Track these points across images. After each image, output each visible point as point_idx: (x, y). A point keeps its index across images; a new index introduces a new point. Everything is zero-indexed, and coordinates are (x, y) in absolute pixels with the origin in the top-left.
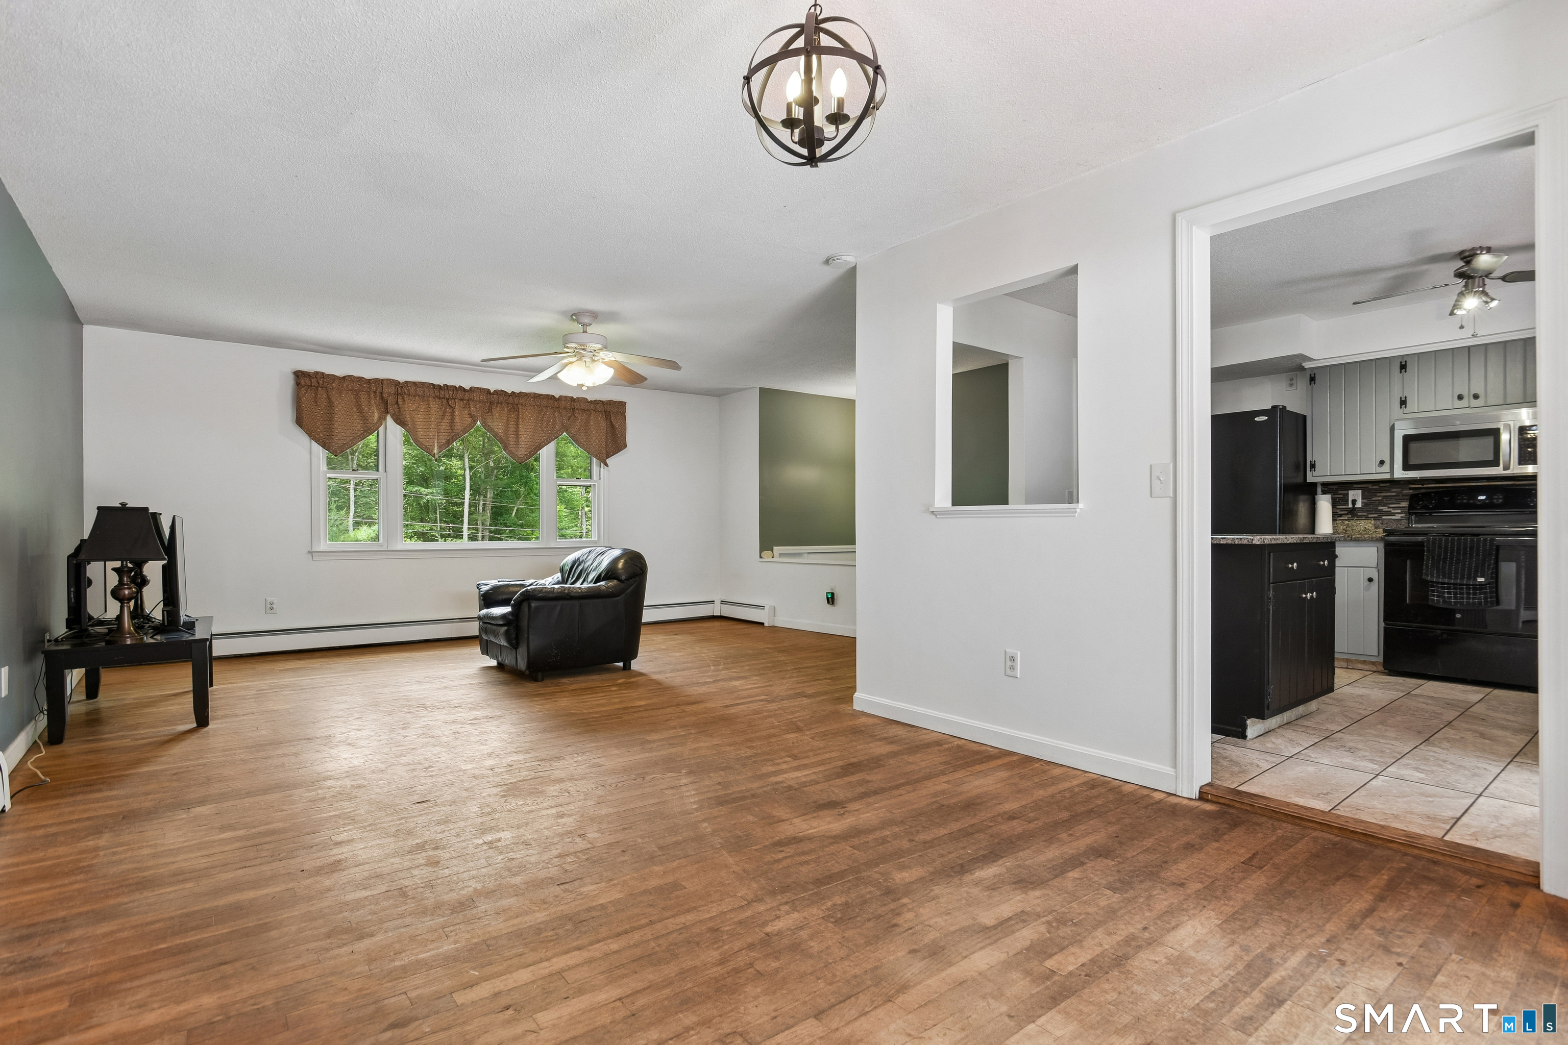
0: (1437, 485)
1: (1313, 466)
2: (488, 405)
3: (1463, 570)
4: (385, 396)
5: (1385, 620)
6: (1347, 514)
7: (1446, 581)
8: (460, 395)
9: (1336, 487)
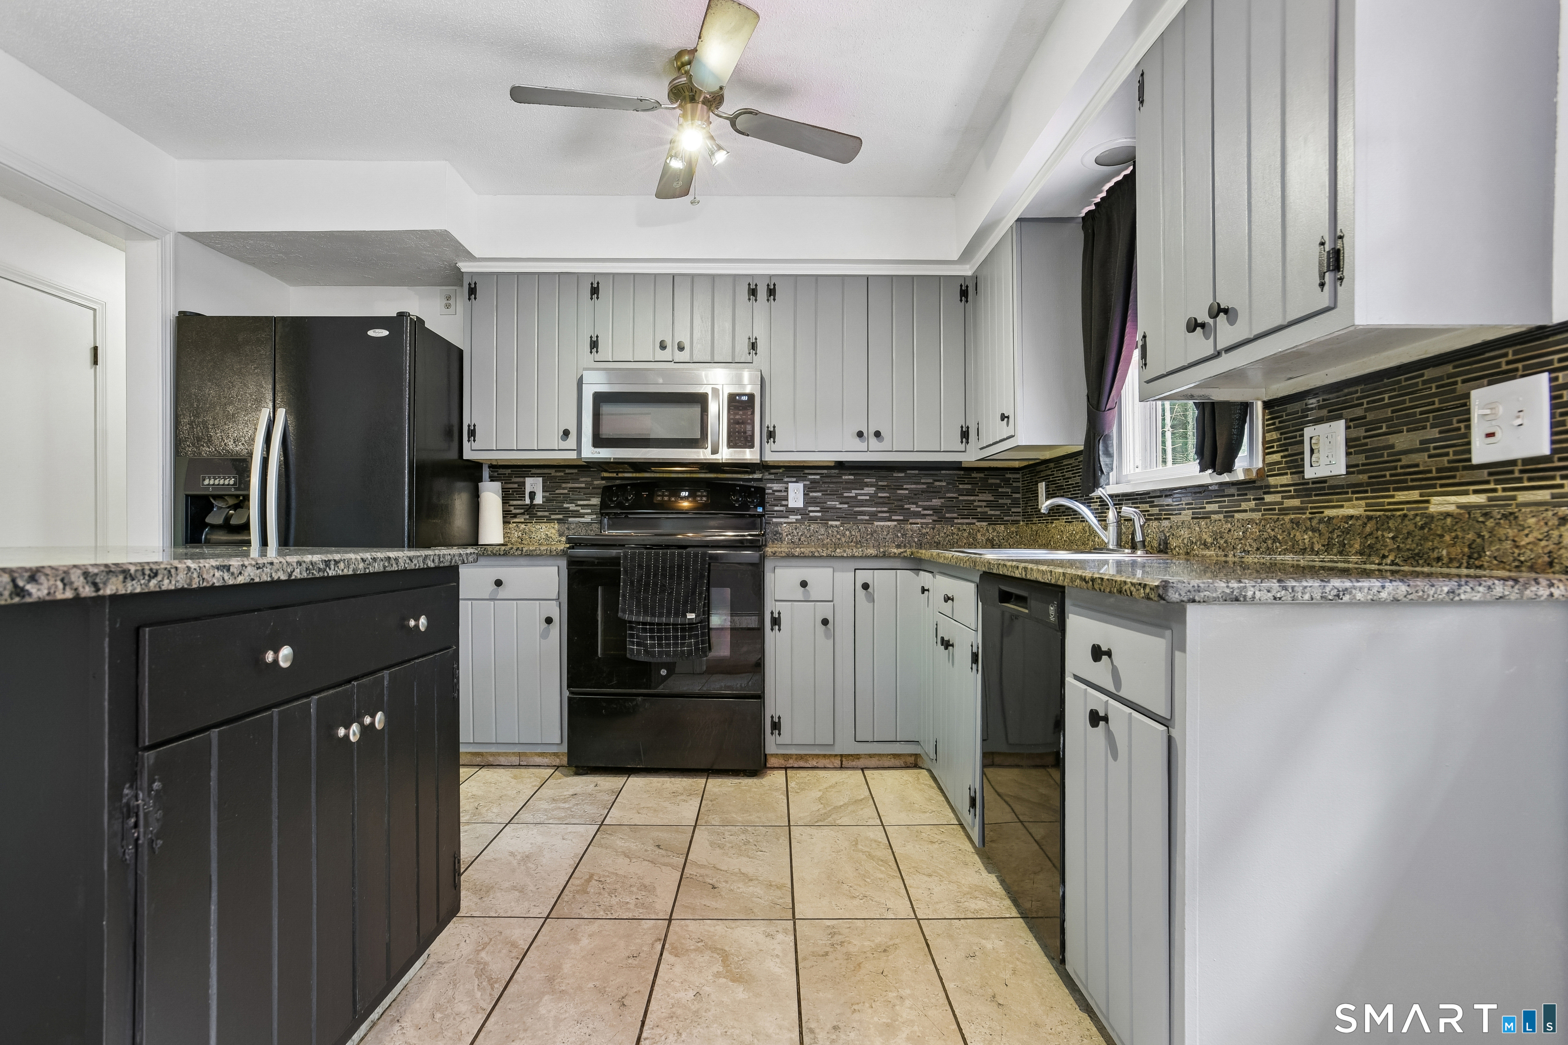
0: (634, 475)
1: (472, 433)
3: (670, 602)
5: (569, 687)
6: (523, 514)
7: (649, 619)
9: (509, 471)
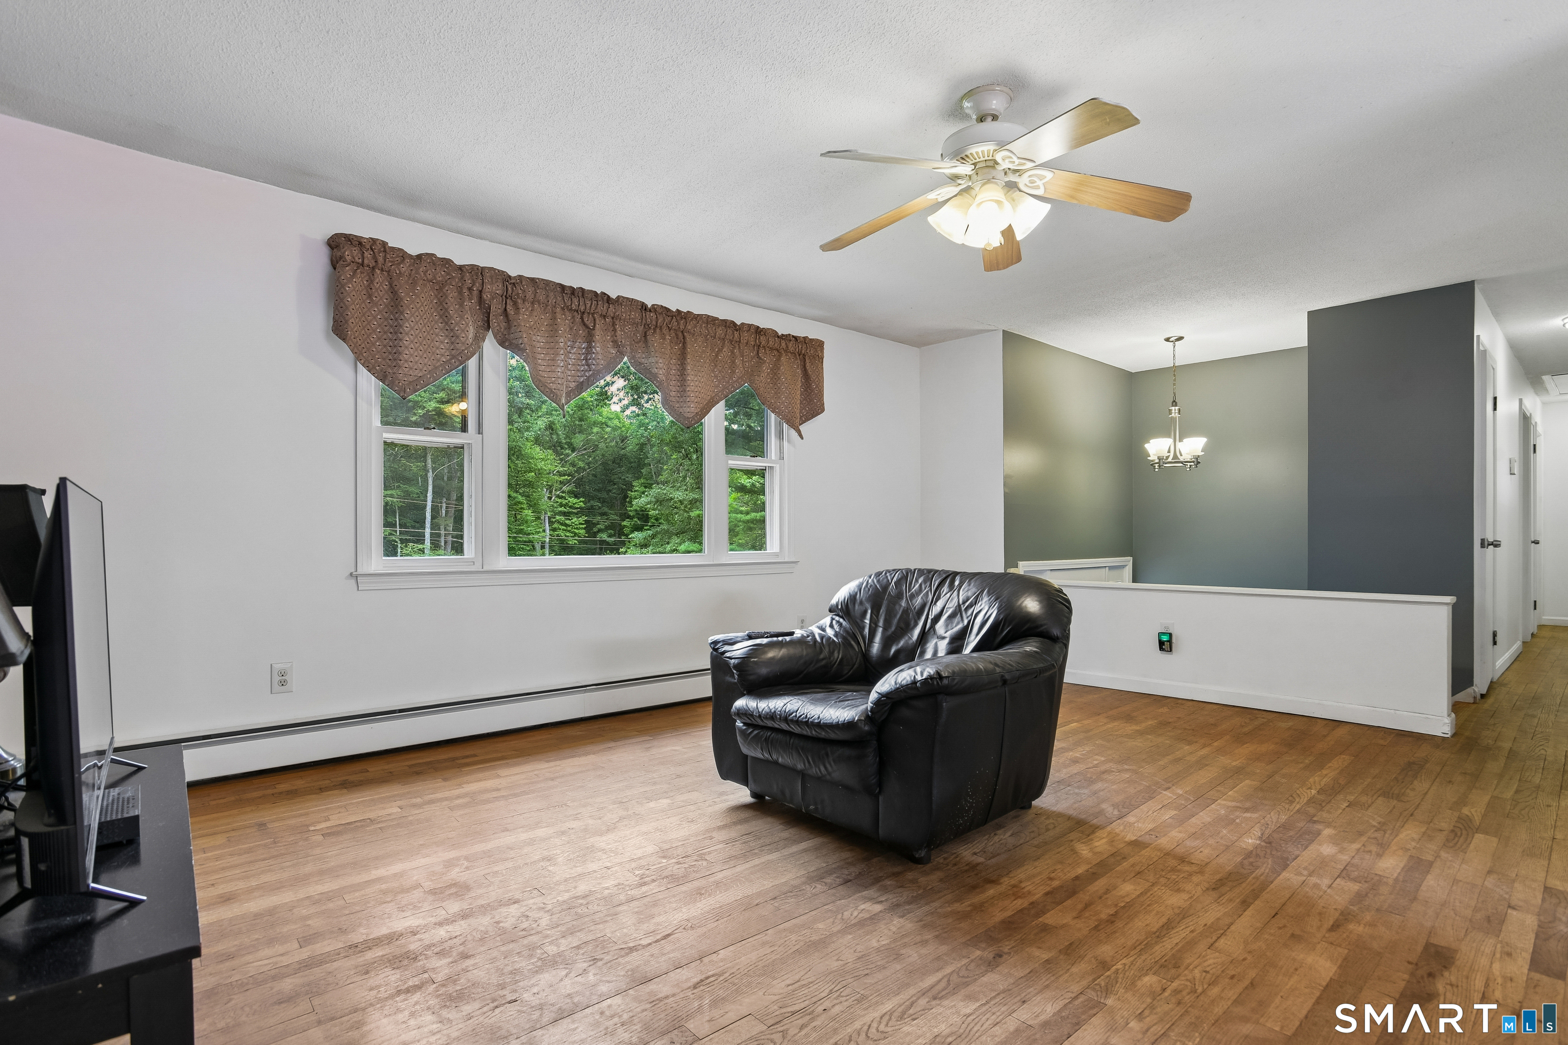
2: (641, 328)
4: (486, 296)
8: (602, 308)
